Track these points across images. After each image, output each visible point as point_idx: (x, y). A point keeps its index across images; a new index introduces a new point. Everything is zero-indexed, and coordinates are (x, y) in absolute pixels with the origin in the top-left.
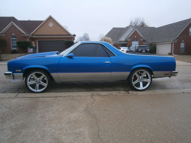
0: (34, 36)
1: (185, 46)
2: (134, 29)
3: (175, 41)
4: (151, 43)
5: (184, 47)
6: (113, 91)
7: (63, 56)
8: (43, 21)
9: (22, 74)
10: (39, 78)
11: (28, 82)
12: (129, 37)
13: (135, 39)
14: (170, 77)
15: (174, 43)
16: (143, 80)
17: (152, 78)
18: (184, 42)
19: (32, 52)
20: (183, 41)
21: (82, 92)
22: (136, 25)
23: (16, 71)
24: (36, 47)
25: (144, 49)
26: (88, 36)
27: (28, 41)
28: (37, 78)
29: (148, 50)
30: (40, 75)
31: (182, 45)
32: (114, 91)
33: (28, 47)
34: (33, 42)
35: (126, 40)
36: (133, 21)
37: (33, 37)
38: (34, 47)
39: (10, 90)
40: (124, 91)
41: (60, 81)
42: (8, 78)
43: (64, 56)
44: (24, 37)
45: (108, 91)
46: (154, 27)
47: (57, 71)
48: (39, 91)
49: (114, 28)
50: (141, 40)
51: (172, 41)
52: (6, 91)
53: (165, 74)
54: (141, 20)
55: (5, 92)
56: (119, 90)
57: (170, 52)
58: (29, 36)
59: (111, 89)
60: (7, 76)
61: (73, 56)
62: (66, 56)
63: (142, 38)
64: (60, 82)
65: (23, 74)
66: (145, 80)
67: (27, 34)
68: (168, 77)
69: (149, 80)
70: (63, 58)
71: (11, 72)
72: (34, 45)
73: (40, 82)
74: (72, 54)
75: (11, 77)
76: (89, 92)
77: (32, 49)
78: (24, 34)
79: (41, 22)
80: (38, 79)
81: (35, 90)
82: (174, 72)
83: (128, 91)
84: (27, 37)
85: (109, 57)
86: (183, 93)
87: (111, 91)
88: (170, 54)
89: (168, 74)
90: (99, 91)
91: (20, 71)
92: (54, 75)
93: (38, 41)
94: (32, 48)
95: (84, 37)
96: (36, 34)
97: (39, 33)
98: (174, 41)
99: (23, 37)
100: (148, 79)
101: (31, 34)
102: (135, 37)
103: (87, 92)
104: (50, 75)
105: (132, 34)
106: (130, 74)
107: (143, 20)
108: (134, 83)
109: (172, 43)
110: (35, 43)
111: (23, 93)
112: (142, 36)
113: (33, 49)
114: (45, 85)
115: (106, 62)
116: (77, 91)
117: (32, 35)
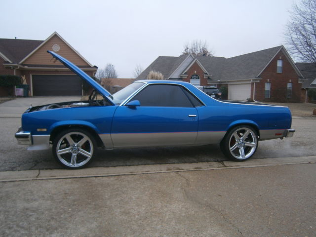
0: (26, 67)
1: (271, 88)
2: (194, 59)
3: (258, 80)
4: (219, 82)
5: (270, 90)
6: (199, 163)
7: (121, 105)
8: (42, 42)
9: (50, 135)
10: (77, 142)
11: (59, 151)
12: (185, 72)
13: (195, 76)
14: (282, 138)
15: (256, 83)
16: (245, 143)
17: (258, 140)
18: (269, 82)
19: (23, 95)
20: (268, 80)
21: (150, 165)
22: (193, 53)
23: (38, 130)
24: (29, 86)
25: (213, 92)
26: (113, 68)
27: (15, 74)
28: (74, 142)
29: (220, 94)
30: (80, 138)
31: (267, 87)
32: (201, 163)
33: (15, 85)
34: (24, 78)
35: (180, 77)
36: (190, 47)
37: (23, 68)
38: (25, 85)
39: (19, 165)
40: (215, 161)
41: (113, 147)
42: (22, 143)
43: (123, 105)
44: (8, 68)
45: (191, 163)
46: (223, 58)
47: (111, 131)
48: (76, 165)
49: (160, 58)
50: (205, 78)
51: (253, 80)
52: (14, 168)
53: (276, 134)
54: (202, 46)
55: (12, 169)
56: (208, 161)
57: (249, 96)
58: (17, 67)
59: (195, 160)
60: (19, 139)
61: (139, 106)
62: (126, 105)
63: (207, 74)
64: (112, 149)
65: (51, 137)
66: (248, 144)
67: (14, 63)
68: (279, 139)
69: (253, 143)
70: (121, 107)
71: (29, 133)
72: (25, 83)
73: (79, 150)
74: (136, 102)
75: (29, 141)
76: (161, 165)
77: (21, 90)
78: (8, 62)
79: (39, 42)
80: (76, 144)
81: (71, 165)
82: (290, 131)
83: (221, 162)
84: (14, 68)
85: (194, 107)
86: (310, 163)
87: (195, 162)
88: (250, 100)
89: (280, 134)
90: (177, 163)
91: (45, 130)
92: (104, 137)
93: (33, 76)
94: (22, 88)
95: (107, 70)
96: (28, 63)
97: (33, 62)
98: (255, 80)
99: (6, 68)
100: (252, 141)
101: (20, 63)
102: (195, 72)
103: (159, 165)
104: (99, 137)
105: (191, 68)
106: (226, 135)
107: (205, 45)
108: (231, 149)
109: (252, 84)
110: (26, 79)
111: (46, 169)
112: (206, 71)
113: (25, 89)
114: (89, 155)
115: (190, 115)
116: (140, 163)
117: (22, 64)
